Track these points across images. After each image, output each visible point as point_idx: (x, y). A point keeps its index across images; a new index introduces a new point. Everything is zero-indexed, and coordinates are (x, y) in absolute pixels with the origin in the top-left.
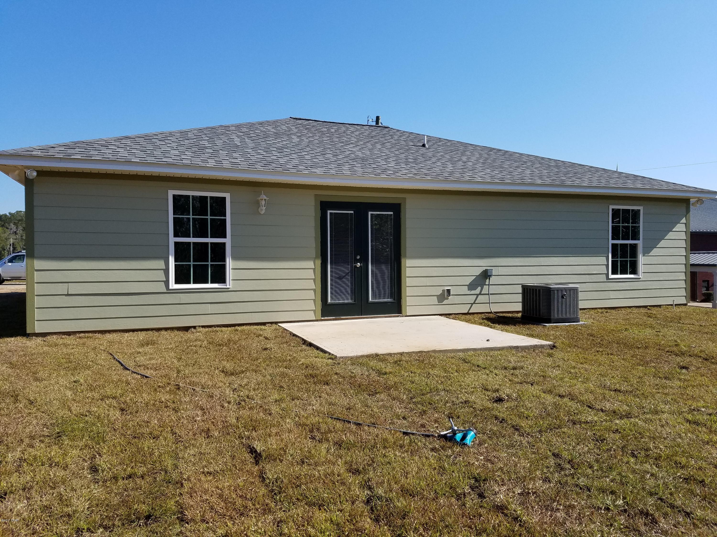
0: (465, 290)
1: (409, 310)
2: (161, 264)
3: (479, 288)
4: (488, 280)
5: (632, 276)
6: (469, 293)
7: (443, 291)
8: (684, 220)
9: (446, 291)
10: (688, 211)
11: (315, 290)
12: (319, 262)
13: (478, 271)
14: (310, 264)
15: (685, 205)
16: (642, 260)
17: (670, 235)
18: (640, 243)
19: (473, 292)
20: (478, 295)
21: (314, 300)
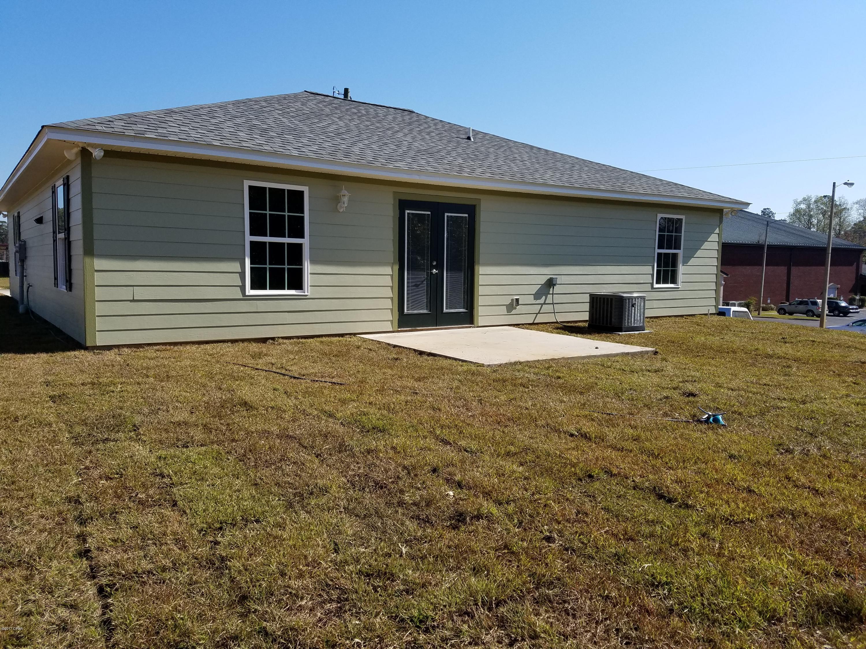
0: (531, 299)
1: (481, 320)
2: (236, 266)
3: (544, 297)
4: (552, 289)
5: (672, 286)
6: (534, 302)
7: (512, 300)
8: (717, 231)
9: (515, 301)
10: (721, 221)
11: (392, 299)
12: (396, 268)
13: (543, 280)
14: (388, 270)
15: (718, 215)
16: (681, 269)
17: (706, 245)
18: (680, 252)
19: (538, 302)
20: (542, 304)
21: (392, 310)
